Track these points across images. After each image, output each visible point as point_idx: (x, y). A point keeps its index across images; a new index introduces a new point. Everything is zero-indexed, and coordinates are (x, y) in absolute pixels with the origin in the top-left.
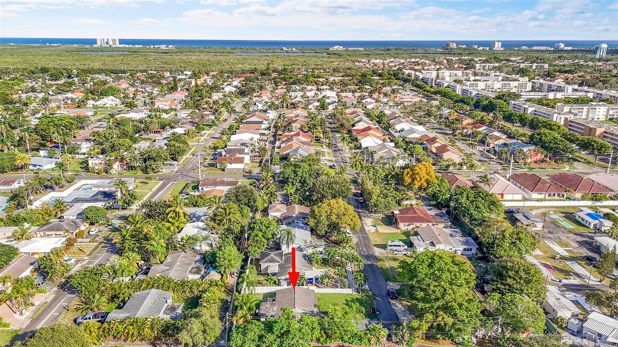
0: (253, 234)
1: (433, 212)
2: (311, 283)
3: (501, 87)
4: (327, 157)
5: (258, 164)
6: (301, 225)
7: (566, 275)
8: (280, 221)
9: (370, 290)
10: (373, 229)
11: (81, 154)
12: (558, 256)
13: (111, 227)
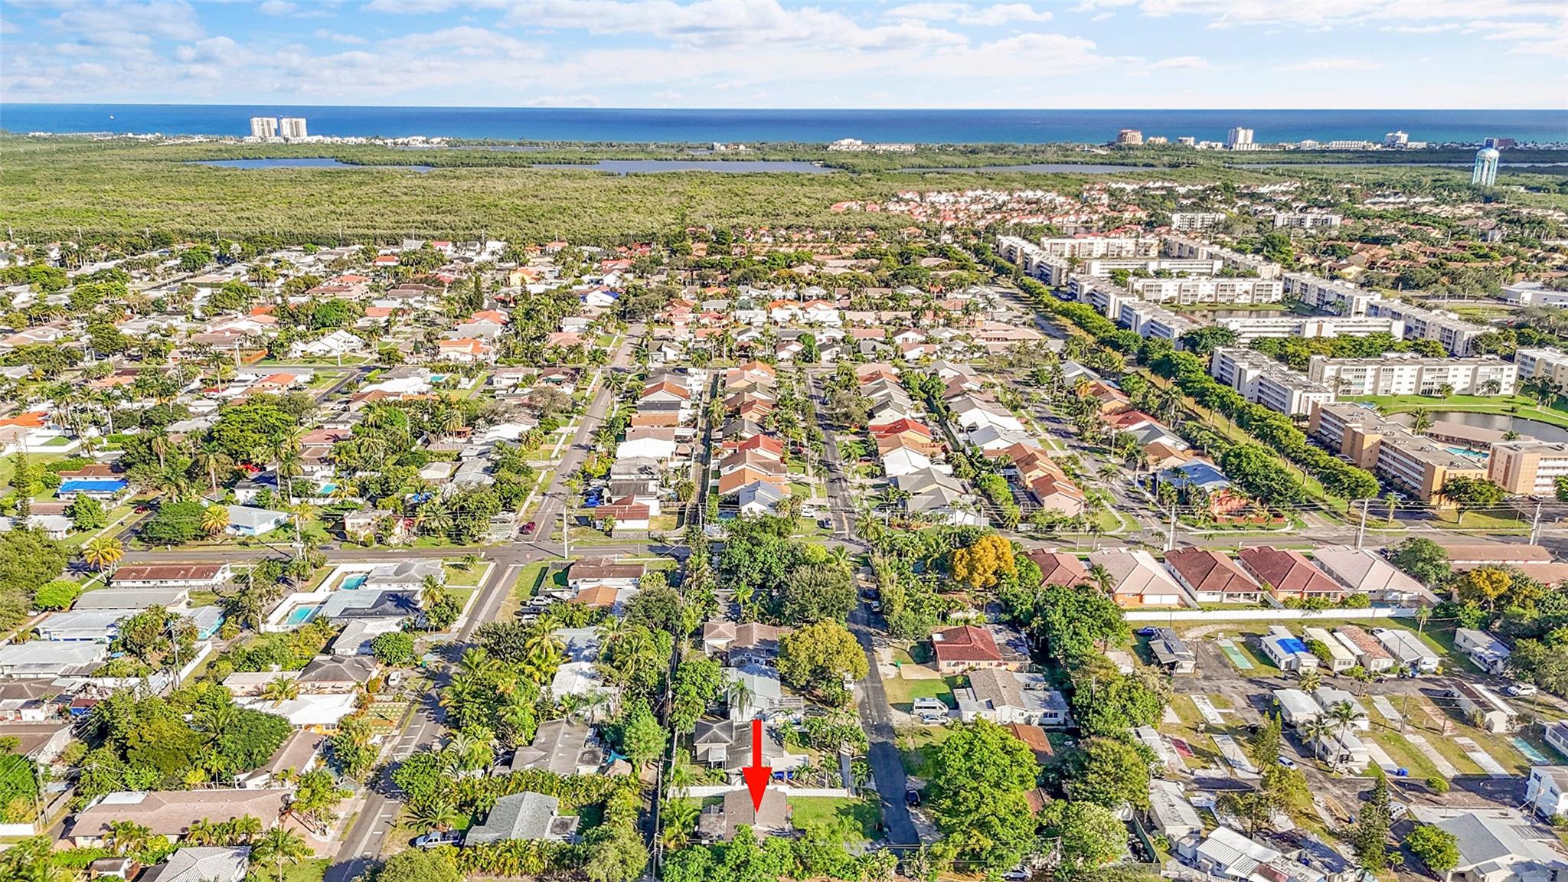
0: (680, 691)
1: (1002, 638)
2: (781, 778)
3: (1213, 293)
4: (815, 500)
5: (676, 518)
6: (764, 667)
7: (1206, 762)
8: (725, 658)
9: (878, 791)
10: (892, 672)
11: (319, 497)
12: (1202, 727)
13: (421, 670)
